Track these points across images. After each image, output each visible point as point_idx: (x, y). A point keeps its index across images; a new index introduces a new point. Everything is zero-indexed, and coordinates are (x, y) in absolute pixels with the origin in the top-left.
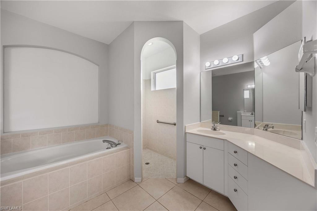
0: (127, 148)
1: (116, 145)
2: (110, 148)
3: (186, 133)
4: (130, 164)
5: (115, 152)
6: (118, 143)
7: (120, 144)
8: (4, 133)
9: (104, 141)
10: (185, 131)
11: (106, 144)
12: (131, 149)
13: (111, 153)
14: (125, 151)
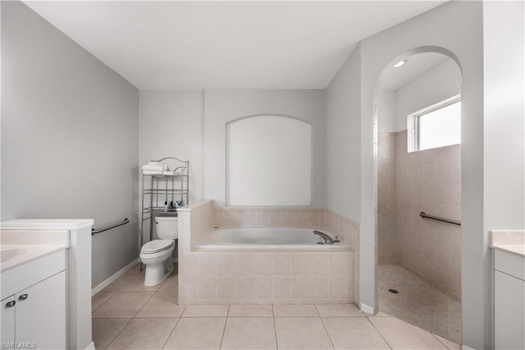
0: (349, 250)
1: (332, 242)
2: (323, 244)
3: (491, 250)
4: (354, 277)
5: (329, 252)
6: (335, 240)
7: (339, 242)
8: (226, 206)
9: (316, 232)
10: (490, 242)
11: (318, 236)
12: (356, 253)
13: (324, 251)
14: (346, 253)
